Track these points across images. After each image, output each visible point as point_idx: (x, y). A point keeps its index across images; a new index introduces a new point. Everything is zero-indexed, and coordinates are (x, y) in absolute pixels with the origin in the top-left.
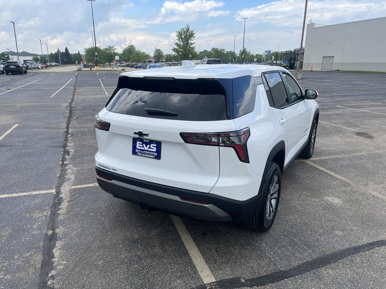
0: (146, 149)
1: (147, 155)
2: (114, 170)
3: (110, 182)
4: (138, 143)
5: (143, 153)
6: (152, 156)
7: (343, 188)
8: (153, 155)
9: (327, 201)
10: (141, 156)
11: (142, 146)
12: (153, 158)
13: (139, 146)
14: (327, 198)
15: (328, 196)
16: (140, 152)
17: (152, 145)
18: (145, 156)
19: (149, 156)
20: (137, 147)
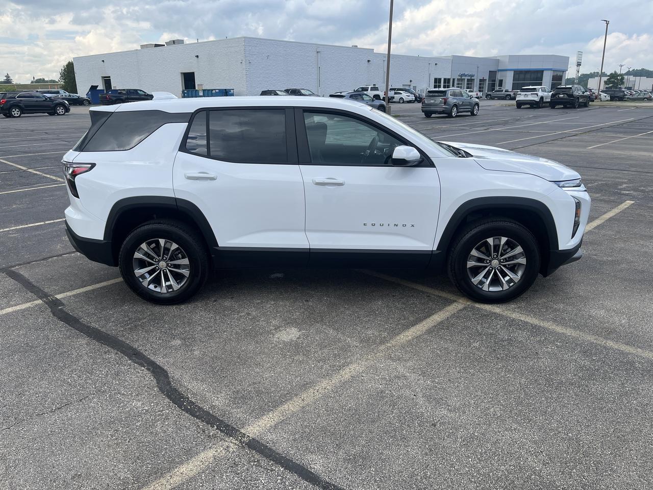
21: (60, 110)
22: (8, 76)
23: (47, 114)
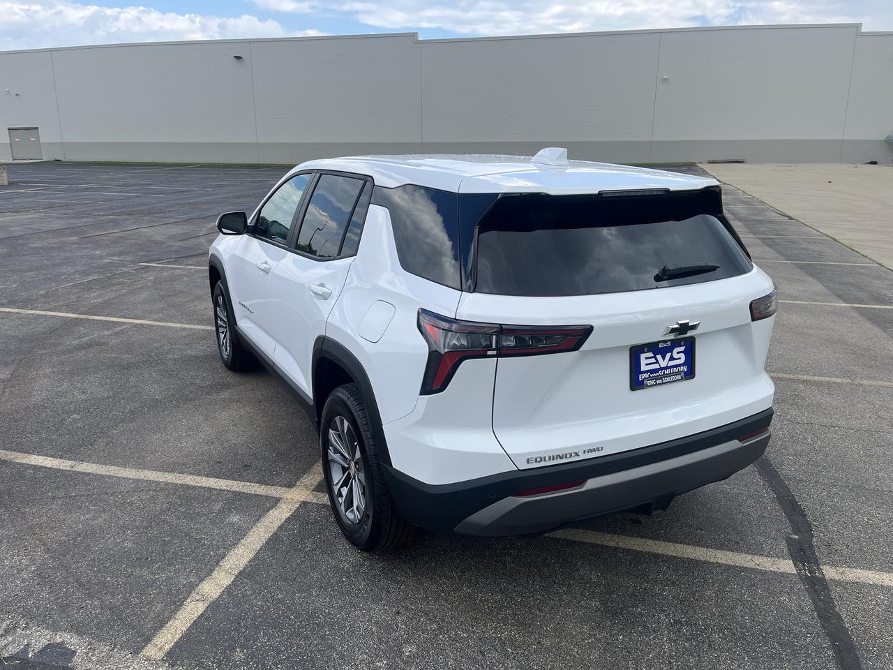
0: (663, 364)
1: (668, 379)
2: (591, 451)
3: (583, 489)
4: (643, 356)
5: (659, 376)
6: (679, 377)
8: (679, 373)
10: (657, 384)
11: (653, 360)
12: (682, 379)
13: (647, 364)
16: (650, 379)
17: (676, 350)
18: (665, 383)
19: (674, 378)
20: (644, 368)
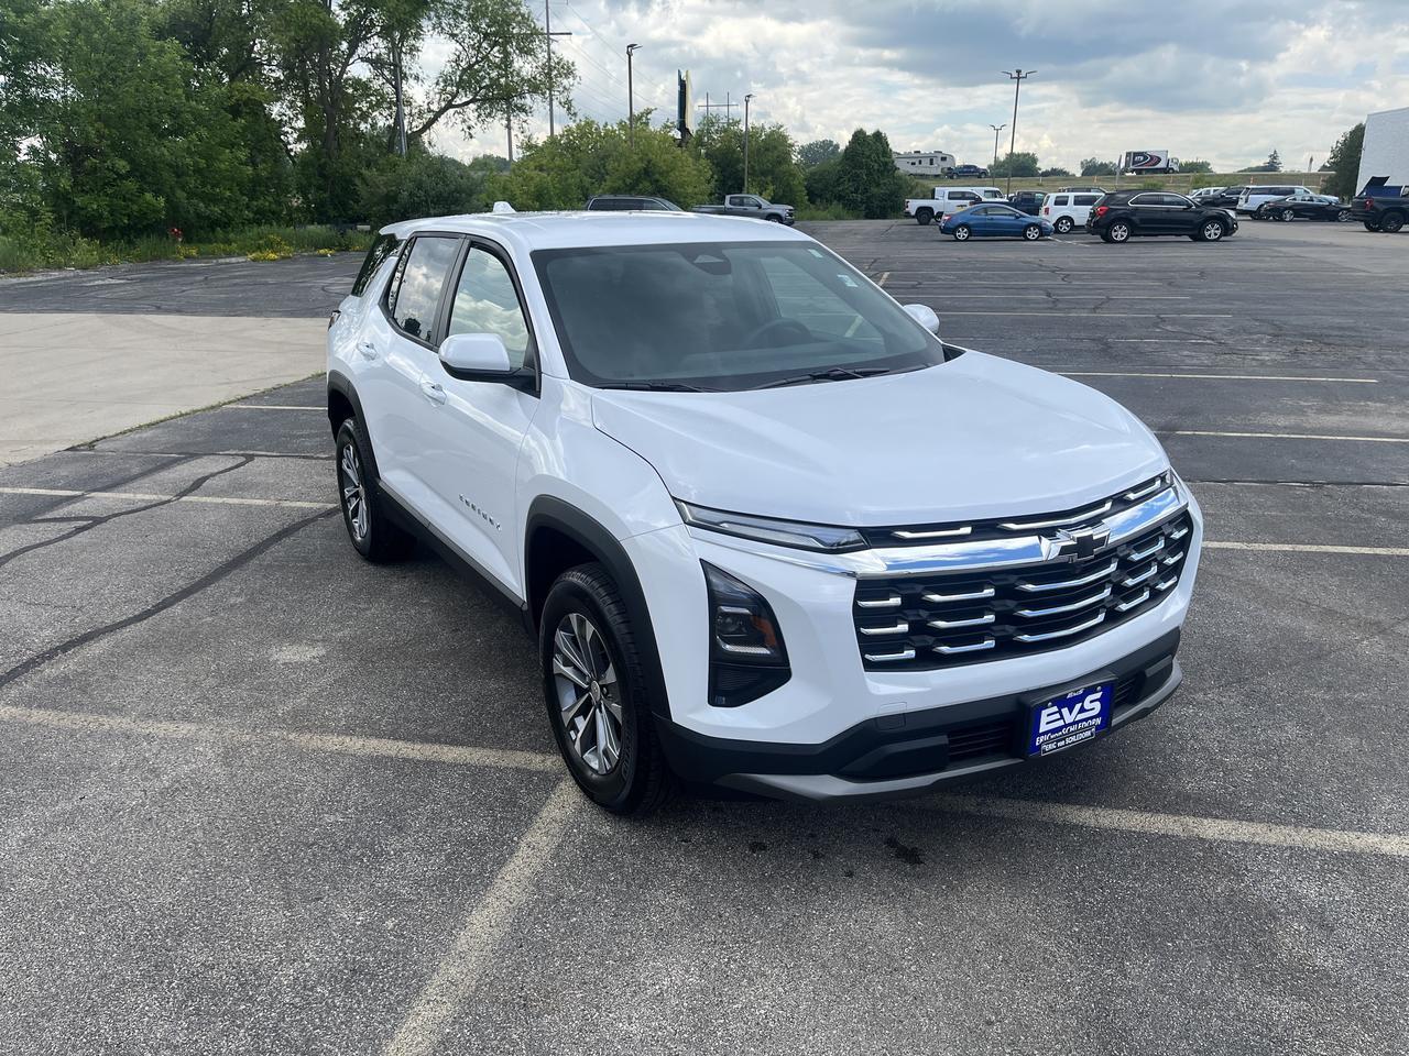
7: (302, 701)
9: (313, 642)
14: (320, 651)
15: (321, 659)
21: (1212, 231)
22: (1274, 157)
23: (1188, 239)
